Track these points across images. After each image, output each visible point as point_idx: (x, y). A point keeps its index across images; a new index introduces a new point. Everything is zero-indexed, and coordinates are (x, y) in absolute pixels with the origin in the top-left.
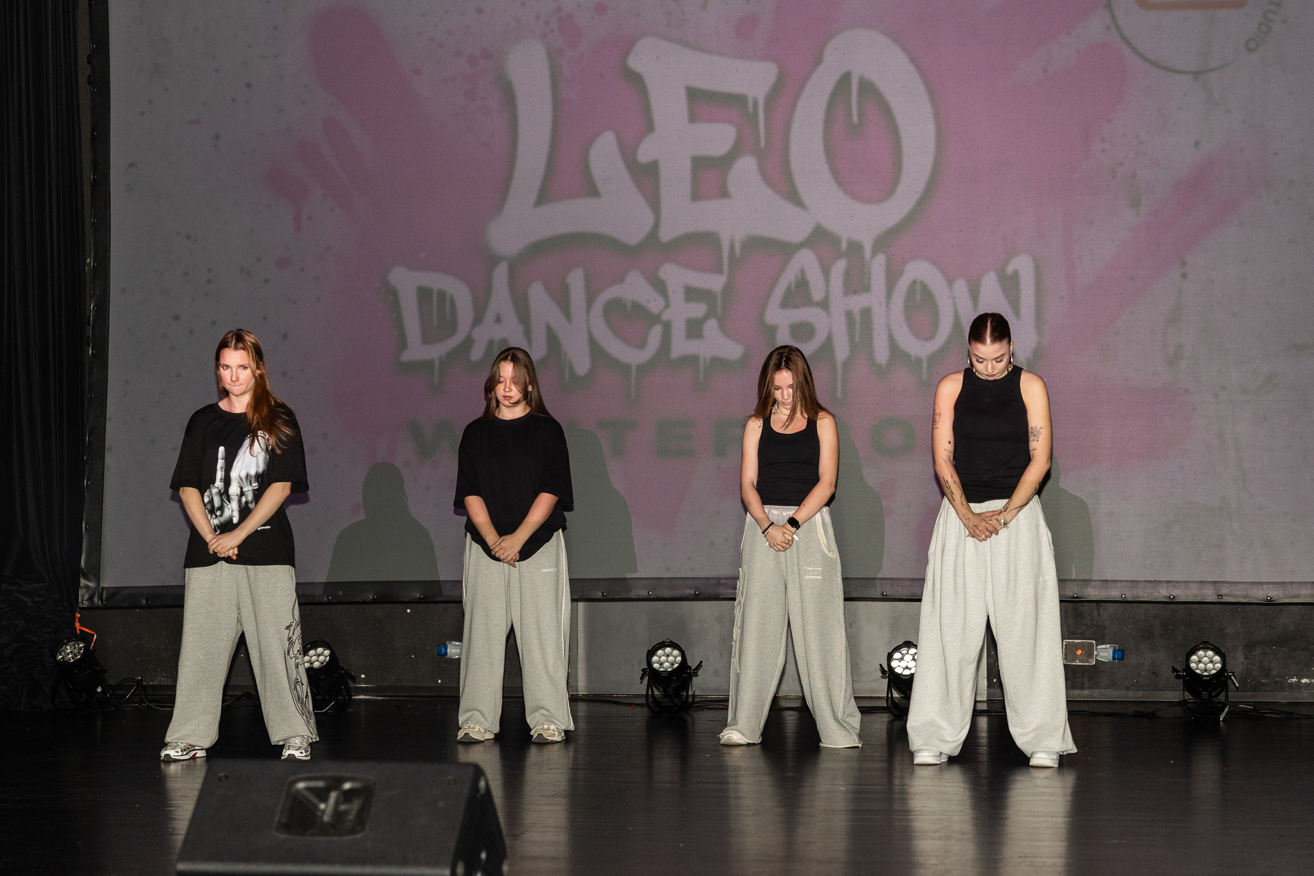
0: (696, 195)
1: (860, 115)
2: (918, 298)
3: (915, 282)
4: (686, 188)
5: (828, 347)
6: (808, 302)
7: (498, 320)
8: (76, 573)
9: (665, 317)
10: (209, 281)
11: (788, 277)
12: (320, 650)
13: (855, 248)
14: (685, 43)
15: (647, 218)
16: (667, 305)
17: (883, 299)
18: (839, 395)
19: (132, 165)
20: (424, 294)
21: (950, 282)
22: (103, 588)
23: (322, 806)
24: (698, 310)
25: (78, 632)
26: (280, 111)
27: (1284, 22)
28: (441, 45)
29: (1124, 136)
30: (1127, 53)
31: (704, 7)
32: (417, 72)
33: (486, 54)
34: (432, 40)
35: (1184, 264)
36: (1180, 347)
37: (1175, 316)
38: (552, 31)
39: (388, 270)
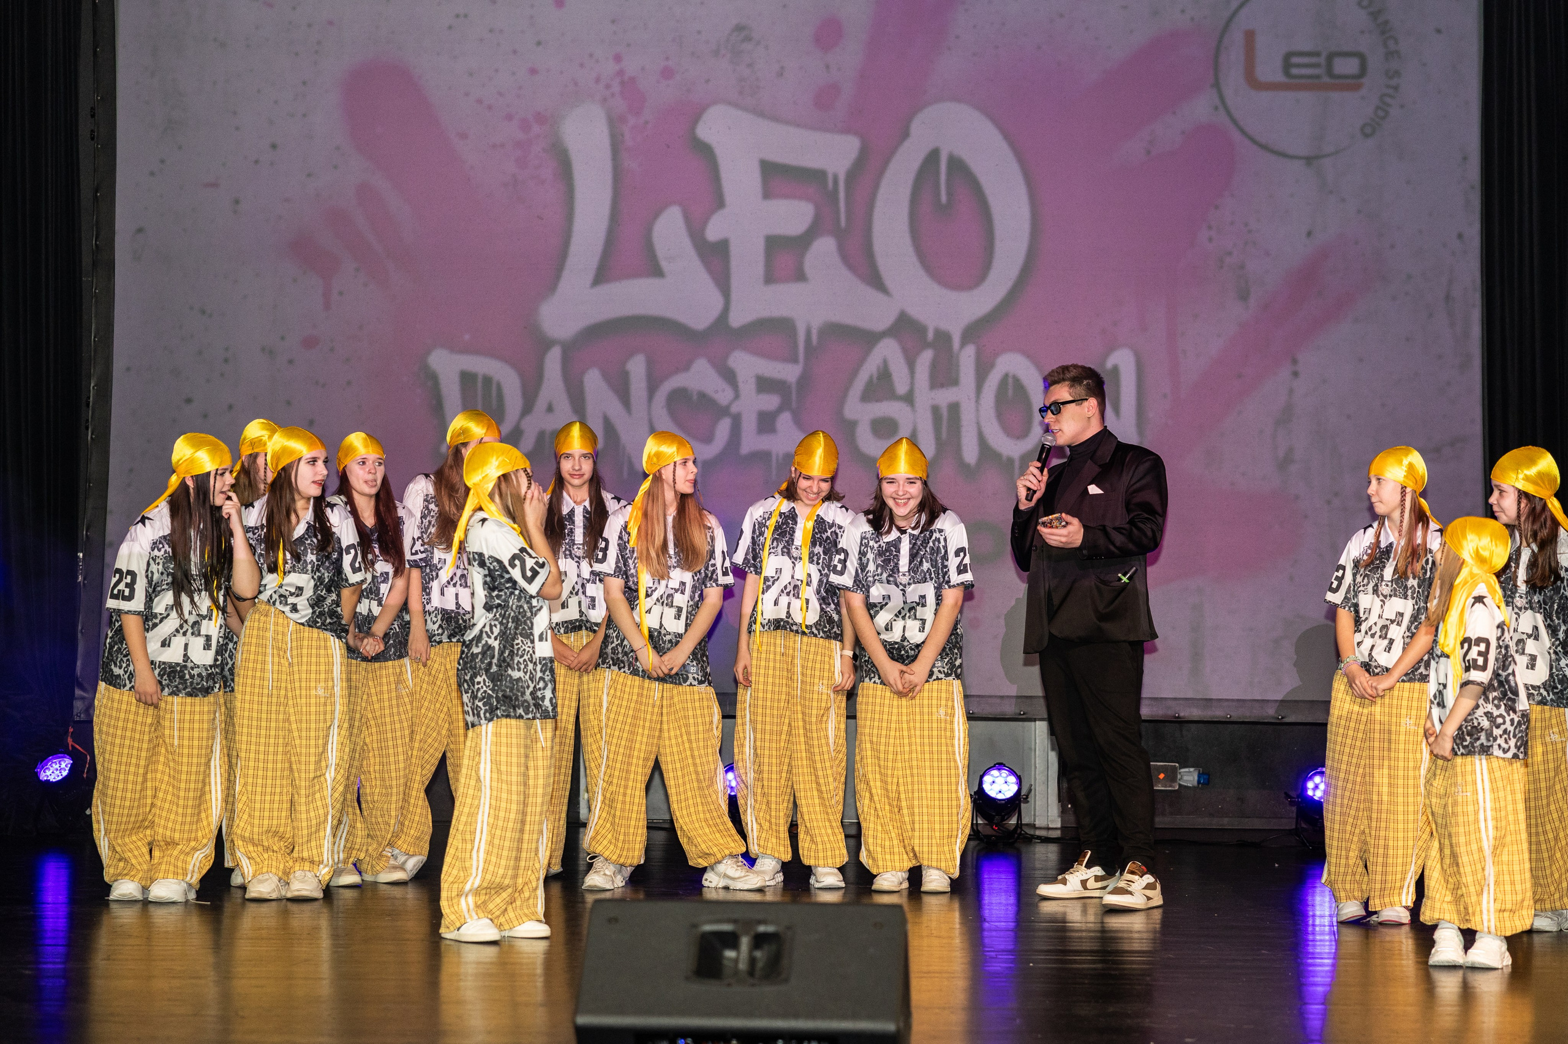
0: (770, 278)
1: (950, 194)
2: (1010, 392)
3: (1006, 375)
4: (760, 269)
6: (892, 395)
7: (550, 409)
8: (70, 683)
9: (734, 409)
10: (226, 361)
11: (870, 368)
13: (943, 338)
14: (758, 112)
15: (715, 301)
16: (737, 396)
17: (973, 395)
19: (140, 230)
20: (467, 379)
24: (771, 402)
25: (70, 749)
26: (309, 175)
27: (1402, 106)
28: (490, 107)
29: (1232, 223)
30: (1236, 136)
31: (780, 74)
32: (463, 136)
33: (540, 118)
34: (479, 101)
35: (1295, 361)
36: (1291, 450)
37: (1285, 417)
38: (613, 95)
39: (428, 352)
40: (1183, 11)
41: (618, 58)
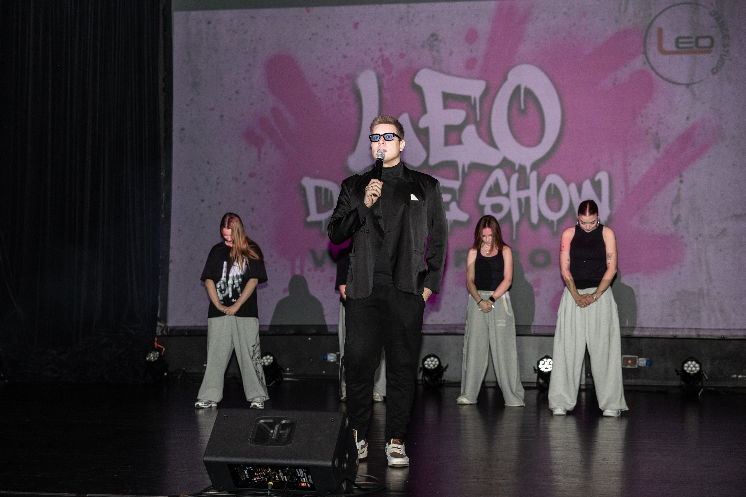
0: (447, 143)
1: (525, 105)
2: (552, 192)
3: (550, 185)
4: (442, 139)
5: (509, 215)
6: (500, 194)
8: (155, 320)
10: (218, 183)
11: (490, 182)
12: (268, 357)
13: (522, 168)
14: (442, 71)
15: (423, 154)
17: (536, 193)
18: (514, 238)
19: (183, 129)
20: (318, 189)
21: (568, 184)
22: (168, 327)
23: (272, 431)
25: (156, 347)
26: (252, 104)
27: (730, 60)
28: (327, 73)
29: (652, 115)
30: (654, 75)
31: (451, 54)
32: (316, 86)
33: (348, 77)
34: (322, 70)
35: (681, 176)
36: (679, 216)
37: (677, 201)
38: (379, 66)
39: (301, 178)
40: (630, 21)
41: (381, 50)
